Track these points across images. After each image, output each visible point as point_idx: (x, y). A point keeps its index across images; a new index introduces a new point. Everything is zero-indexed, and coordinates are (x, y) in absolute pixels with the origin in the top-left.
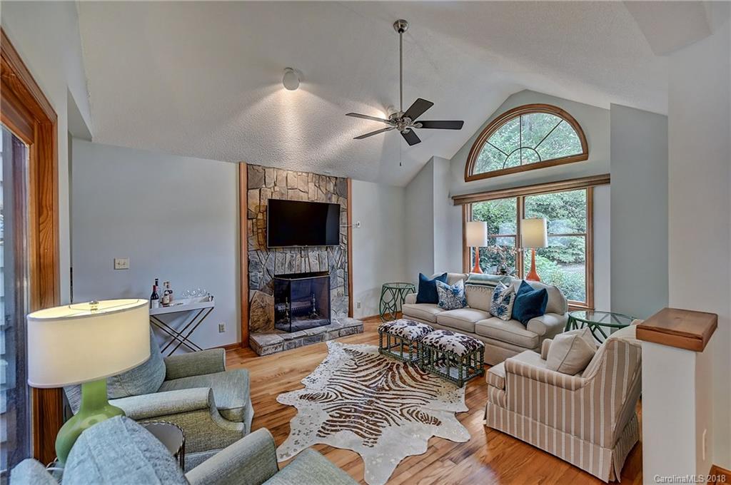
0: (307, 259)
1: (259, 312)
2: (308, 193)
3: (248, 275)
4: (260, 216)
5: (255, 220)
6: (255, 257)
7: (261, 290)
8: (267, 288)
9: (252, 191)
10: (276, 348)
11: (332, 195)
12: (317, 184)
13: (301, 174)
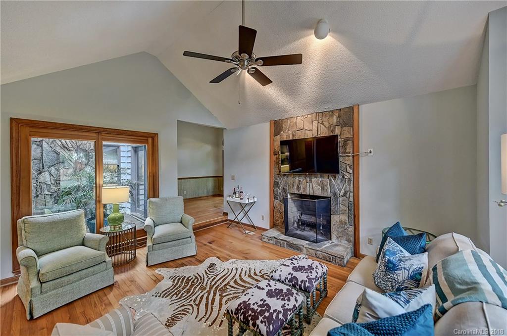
0: (311, 184)
1: (279, 215)
2: (312, 130)
3: (274, 190)
5: (277, 156)
6: (277, 179)
7: (280, 201)
9: (276, 137)
10: (269, 240)
11: (335, 127)
12: (320, 121)
13: (306, 116)
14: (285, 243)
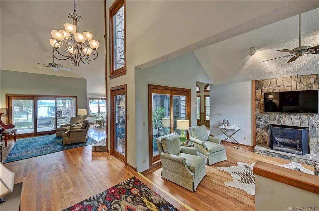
0: (290, 119)
1: (261, 137)
2: (291, 87)
3: (256, 122)
4: (262, 100)
5: (259, 101)
6: (259, 116)
7: (262, 129)
8: (265, 129)
9: (258, 90)
10: (261, 152)
11: (313, 85)
12: (299, 81)
13: (286, 78)
14: (277, 154)
